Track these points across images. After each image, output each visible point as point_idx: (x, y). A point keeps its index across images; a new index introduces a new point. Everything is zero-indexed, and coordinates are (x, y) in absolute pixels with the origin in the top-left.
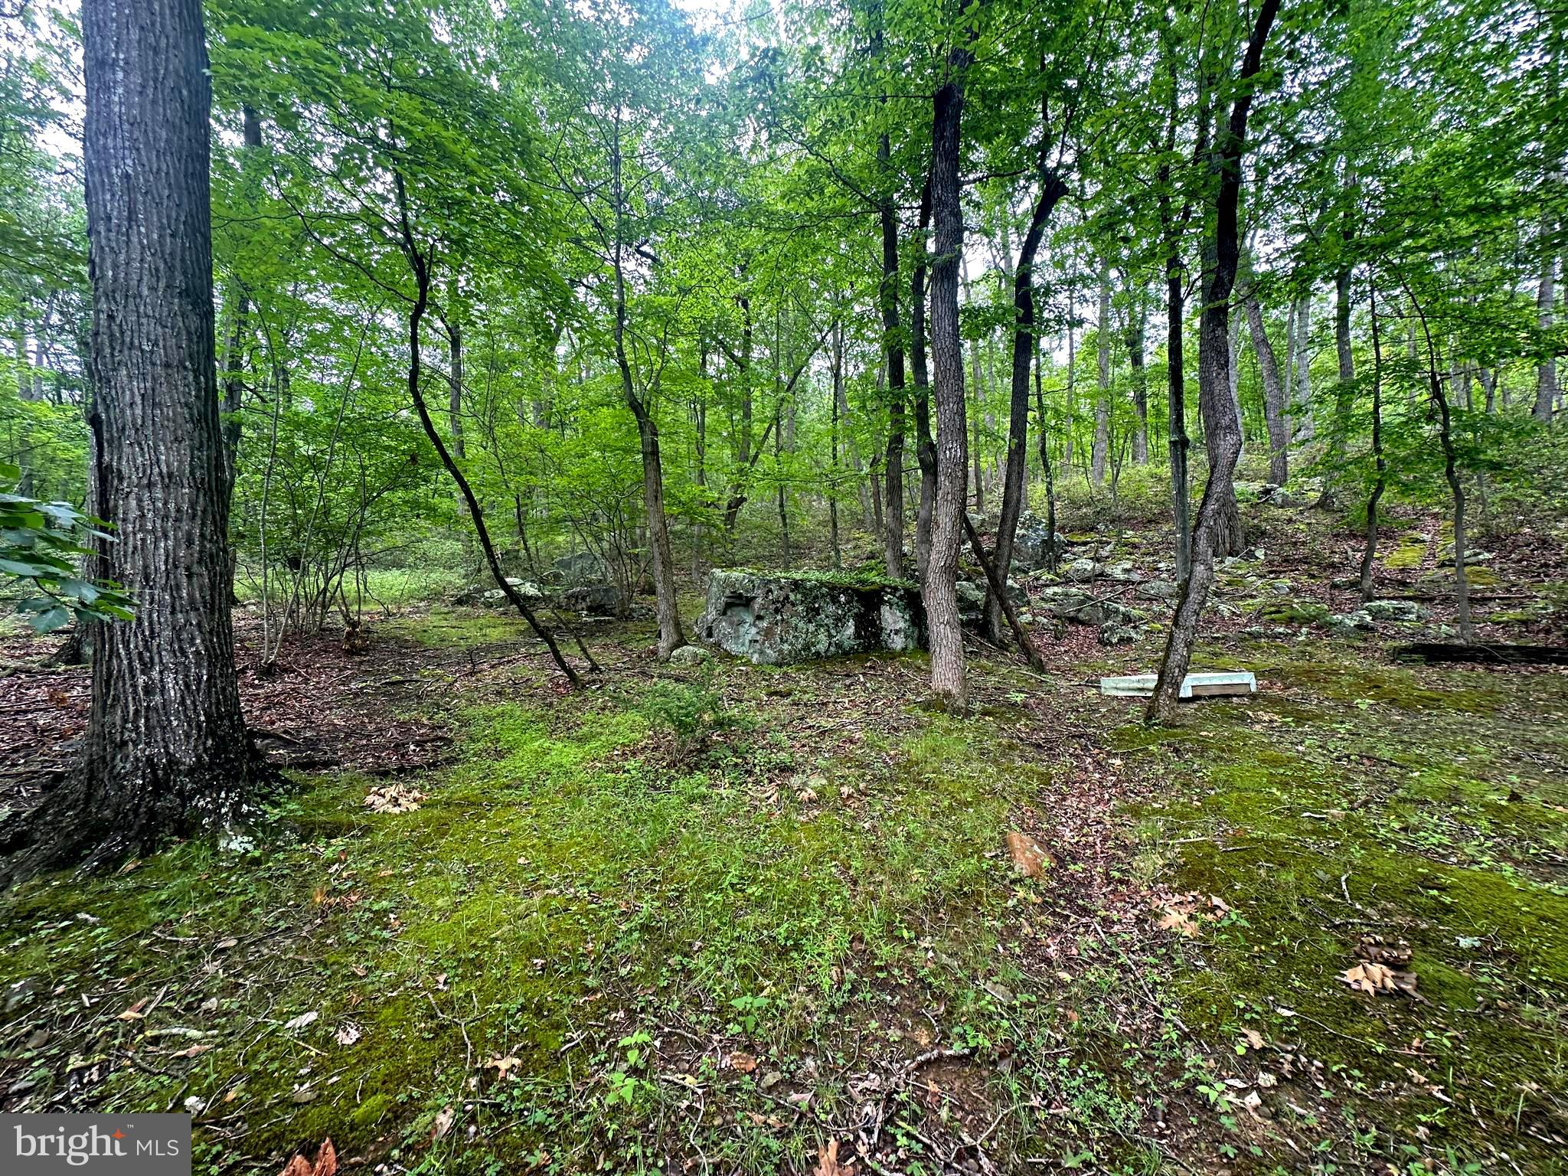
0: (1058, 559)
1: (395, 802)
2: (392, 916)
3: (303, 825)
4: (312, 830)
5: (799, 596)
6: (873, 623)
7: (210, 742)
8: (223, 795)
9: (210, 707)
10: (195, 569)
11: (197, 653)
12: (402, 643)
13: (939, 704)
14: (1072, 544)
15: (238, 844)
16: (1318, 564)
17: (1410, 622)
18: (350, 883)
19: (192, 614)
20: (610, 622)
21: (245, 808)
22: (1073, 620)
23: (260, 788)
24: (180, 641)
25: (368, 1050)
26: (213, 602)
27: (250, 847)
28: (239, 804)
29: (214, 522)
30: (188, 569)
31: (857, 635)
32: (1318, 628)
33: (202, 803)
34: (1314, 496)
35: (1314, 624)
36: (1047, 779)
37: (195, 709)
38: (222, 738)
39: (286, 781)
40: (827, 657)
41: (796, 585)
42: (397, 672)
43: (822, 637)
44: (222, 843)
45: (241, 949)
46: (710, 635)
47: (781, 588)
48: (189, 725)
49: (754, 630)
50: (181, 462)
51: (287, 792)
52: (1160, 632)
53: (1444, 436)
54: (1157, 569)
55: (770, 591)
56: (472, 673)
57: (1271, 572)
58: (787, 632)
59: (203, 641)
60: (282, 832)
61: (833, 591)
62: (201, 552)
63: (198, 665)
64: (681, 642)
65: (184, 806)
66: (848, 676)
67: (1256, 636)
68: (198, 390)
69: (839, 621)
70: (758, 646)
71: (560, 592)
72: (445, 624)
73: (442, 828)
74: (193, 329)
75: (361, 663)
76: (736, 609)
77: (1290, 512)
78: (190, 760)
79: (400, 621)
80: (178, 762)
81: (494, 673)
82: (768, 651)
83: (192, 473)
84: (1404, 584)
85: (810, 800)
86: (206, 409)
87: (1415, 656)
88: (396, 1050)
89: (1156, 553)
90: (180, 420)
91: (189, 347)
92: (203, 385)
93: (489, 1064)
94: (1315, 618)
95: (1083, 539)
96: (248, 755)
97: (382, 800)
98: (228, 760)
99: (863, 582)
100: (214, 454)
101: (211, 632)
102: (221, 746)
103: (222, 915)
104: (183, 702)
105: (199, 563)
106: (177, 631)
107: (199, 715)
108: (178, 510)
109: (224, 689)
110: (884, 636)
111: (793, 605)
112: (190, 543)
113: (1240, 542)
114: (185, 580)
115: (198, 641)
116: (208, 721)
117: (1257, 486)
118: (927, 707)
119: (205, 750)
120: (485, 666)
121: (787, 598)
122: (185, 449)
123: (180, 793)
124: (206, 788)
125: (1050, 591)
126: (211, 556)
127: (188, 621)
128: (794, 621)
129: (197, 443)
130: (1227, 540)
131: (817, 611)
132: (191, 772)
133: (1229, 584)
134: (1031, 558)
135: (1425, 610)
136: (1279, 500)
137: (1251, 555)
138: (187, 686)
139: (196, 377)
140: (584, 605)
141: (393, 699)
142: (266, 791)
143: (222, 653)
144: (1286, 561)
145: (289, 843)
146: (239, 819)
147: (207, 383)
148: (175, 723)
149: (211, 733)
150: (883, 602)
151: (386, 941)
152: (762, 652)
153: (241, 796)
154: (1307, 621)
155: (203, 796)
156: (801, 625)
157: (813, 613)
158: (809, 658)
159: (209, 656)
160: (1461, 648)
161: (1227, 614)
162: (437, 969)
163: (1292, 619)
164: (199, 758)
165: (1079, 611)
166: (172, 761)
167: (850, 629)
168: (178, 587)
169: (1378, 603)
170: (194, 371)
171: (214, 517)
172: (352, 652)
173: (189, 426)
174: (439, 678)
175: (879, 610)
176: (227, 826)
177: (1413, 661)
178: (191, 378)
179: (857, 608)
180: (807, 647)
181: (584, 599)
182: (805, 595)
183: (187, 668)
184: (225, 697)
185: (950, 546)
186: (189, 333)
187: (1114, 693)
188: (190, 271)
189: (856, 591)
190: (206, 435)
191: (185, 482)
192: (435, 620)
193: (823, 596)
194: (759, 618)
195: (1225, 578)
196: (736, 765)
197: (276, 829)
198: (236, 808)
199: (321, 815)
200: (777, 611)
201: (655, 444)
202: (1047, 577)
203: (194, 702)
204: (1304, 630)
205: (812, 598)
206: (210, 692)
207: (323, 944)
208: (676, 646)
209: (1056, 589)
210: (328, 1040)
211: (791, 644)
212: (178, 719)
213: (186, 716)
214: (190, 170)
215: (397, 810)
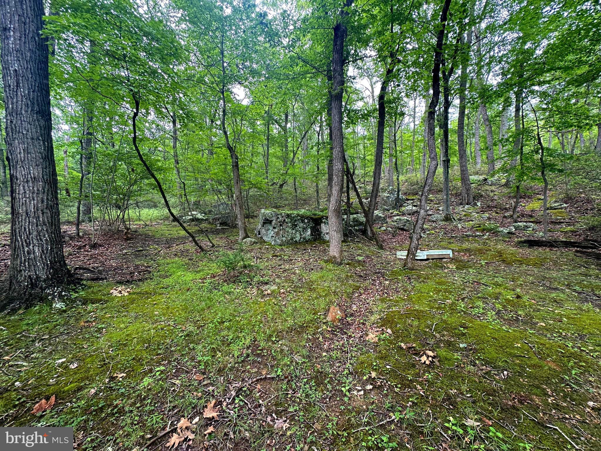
0: (401, 206)
1: (120, 292)
2: (104, 330)
3: (84, 299)
4: (87, 301)
5: (289, 220)
6: (318, 230)
7: (52, 271)
8: (56, 289)
9: (52, 258)
10: (45, 211)
11: (46, 240)
12: (147, 236)
13: (331, 260)
14: (408, 200)
15: (59, 305)
16: (500, 208)
17: (530, 231)
18: (94, 319)
19: (44, 227)
20: (227, 229)
21: (63, 293)
22: (402, 229)
23: (72, 286)
24: (40, 236)
25: (78, 370)
26: (52, 222)
27: (63, 306)
28: (61, 292)
29: (52, 194)
30: (42, 211)
31: (312, 234)
32: (493, 233)
33: (48, 291)
34: (504, 181)
35: (492, 232)
36: (358, 288)
37: (46, 260)
38: (56, 270)
39: (83, 285)
40: (299, 243)
41: (288, 216)
42: (142, 247)
43: (298, 235)
44: (54, 305)
45: (49, 339)
46: (259, 234)
47: (282, 217)
48: (44, 265)
49: (272, 233)
50: (38, 173)
51: (82, 288)
52: (433, 234)
53: (541, 159)
54: (439, 210)
55: (278, 218)
56: (169, 247)
57: (481, 211)
58: (285, 233)
59: (48, 236)
60: (76, 302)
61: (302, 218)
62: (47, 205)
63: (47, 244)
64: (247, 236)
65: (42, 293)
66: (305, 250)
67: (468, 236)
68: (45, 147)
69: (304, 229)
70: (274, 238)
71: (211, 217)
72: (166, 229)
73: (133, 301)
74: (42, 126)
75: (130, 243)
76: (267, 224)
77: (493, 188)
78: (44, 277)
79: (150, 228)
80: (40, 277)
81: (177, 247)
82: (278, 240)
83: (43, 177)
84: (531, 216)
85: (268, 294)
86: (48, 154)
87: (525, 244)
88: (88, 370)
89: (439, 203)
90: (38, 158)
91: (41, 132)
92: (47, 145)
93: (115, 375)
94: (493, 229)
95: (413, 198)
96: (67, 275)
97: (116, 292)
98: (58, 277)
99: (315, 215)
100: (52, 170)
101: (51, 233)
102: (56, 271)
103: (47, 328)
104: (41, 257)
105: (46, 208)
106: (39, 233)
107: (47, 261)
108: (38, 190)
109: (57, 253)
110: (322, 235)
111: (287, 223)
112: (43, 202)
113: (471, 199)
114: (41, 215)
115: (47, 236)
116: (50, 263)
117: (481, 178)
118: (326, 261)
119: (50, 273)
120: (175, 245)
121: (285, 220)
122: (40, 169)
123: (41, 288)
124: (50, 286)
125: (395, 218)
126: (51, 206)
127: (43, 229)
128: (287, 229)
129: (44, 166)
130: (466, 198)
131: (296, 226)
132: (45, 281)
133: (465, 216)
134: (391, 205)
135: (536, 227)
136: (490, 183)
137: (475, 204)
138: (43, 251)
139: (44, 143)
140: (218, 222)
141: (137, 256)
142: (74, 287)
143: (56, 240)
144: (488, 207)
145: (78, 305)
146: (61, 297)
147: (48, 144)
148: (39, 264)
149: (52, 268)
150: (322, 222)
151: (98, 338)
152: (275, 241)
153: (62, 289)
154: (489, 230)
155: (49, 289)
156: (290, 230)
157: (294, 226)
158: (293, 243)
159: (51, 241)
160: (543, 242)
161: (460, 227)
162: (111, 346)
163: (484, 230)
164: (48, 276)
165: (404, 225)
166: (38, 277)
167: (309, 232)
168: (39, 217)
169: (519, 223)
170: (43, 140)
171: (52, 192)
172: (127, 239)
173: (41, 160)
174: (155, 249)
175: (320, 225)
176: (56, 299)
177: (524, 246)
178: (42, 143)
179: (312, 224)
180: (292, 239)
181: (218, 220)
182: (291, 219)
183: (43, 245)
184: (57, 255)
185: (337, 202)
186: (40, 127)
187: (401, 257)
188: (41, 104)
189: (312, 218)
190: (48, 163)
191: (40, 180)
192: (163, 228)
193: (298, 220)
194: (274, 228)
195: (464, 213)
196: (248, 281)
197: (73, 301)
198: (60, 293)
199: (92, 296)
200: (281, 225)
201: (237, 163)
202: (396, 212)
203: (45, 257)
204: (487, 234)
205: (294, 221)
206: (51, 253)
207: (77, 338)
208: (244, 238)
209: (398, 217)
210: (67, 367)
211: (286, 238)
212: (39, 262)
213: (43, 261)
214: (40, 67)
215: (120, 295)
